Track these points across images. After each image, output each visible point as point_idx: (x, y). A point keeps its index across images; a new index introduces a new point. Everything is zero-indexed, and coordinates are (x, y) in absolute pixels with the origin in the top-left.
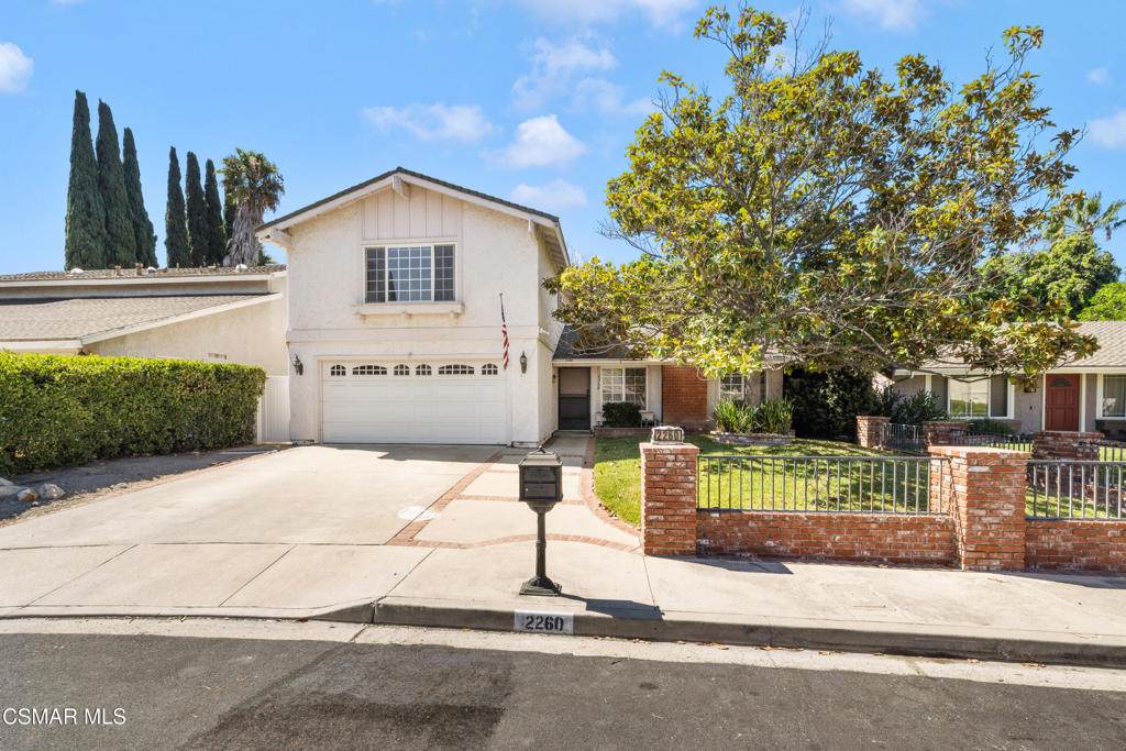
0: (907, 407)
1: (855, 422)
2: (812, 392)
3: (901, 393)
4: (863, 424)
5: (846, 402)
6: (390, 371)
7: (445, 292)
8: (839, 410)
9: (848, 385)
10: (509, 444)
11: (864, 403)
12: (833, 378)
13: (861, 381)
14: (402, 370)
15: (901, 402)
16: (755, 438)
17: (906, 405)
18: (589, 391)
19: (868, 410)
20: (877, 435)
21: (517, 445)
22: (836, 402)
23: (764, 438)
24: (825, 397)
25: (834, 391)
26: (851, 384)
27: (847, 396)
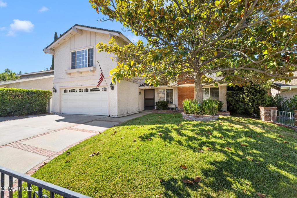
0: (288, 103)
1: (259, 109)
2: (237, 96)
3: (284, 97)
4: (262, 110)
5: (254, 101)
6: (78, 91)
7: (91, 64)
8: (250, 104)
9: (255, 93)
10: (109, 116)
11: (263, 101)
12: (247, 90)
13: (261, 91)
14: (81, 91)
15: (284, 100)
16: (196, 117)
17: (287, 102)
18: (154, 97)
19: (265, 104)
20: (270, 115)
21: (111, 116)
22: (249, 100)
23: (201, 117)
24: (244, 98)
25: (247, 96)
26: (256, 92)
27: (254, 98)
